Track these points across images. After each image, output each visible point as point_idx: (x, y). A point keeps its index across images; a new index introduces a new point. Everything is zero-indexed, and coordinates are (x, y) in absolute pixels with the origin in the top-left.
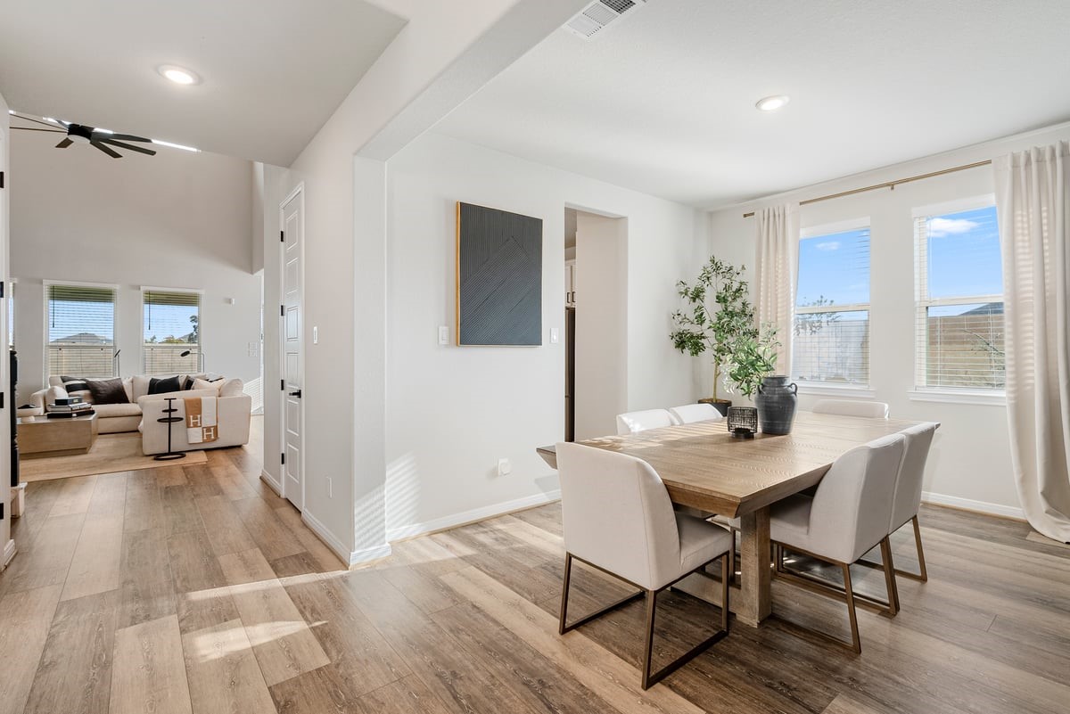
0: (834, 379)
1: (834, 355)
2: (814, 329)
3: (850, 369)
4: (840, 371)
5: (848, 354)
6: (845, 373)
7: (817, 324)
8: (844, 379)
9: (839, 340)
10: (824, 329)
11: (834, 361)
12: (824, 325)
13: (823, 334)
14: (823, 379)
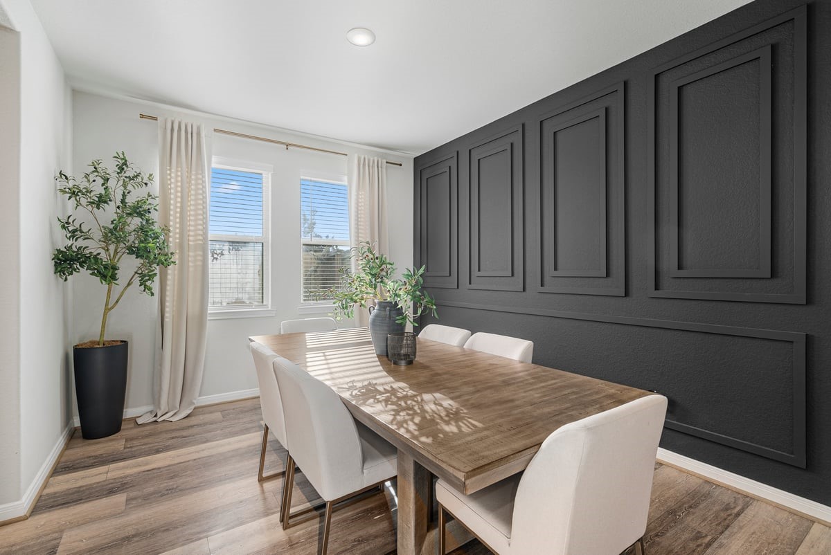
0: (235, 303)
1: (235, 281)
2: (215, 256)
3: (249, 293)
4: (240, 296)
5: (247, 280)
6: (245, 297)
7: (218, 252)
8: (244, 302)
9: (239, 267)
10: (226, 256)
11: (235, 285)
12: (226, 252)
13: (226, 261)
14: (224, 304)
